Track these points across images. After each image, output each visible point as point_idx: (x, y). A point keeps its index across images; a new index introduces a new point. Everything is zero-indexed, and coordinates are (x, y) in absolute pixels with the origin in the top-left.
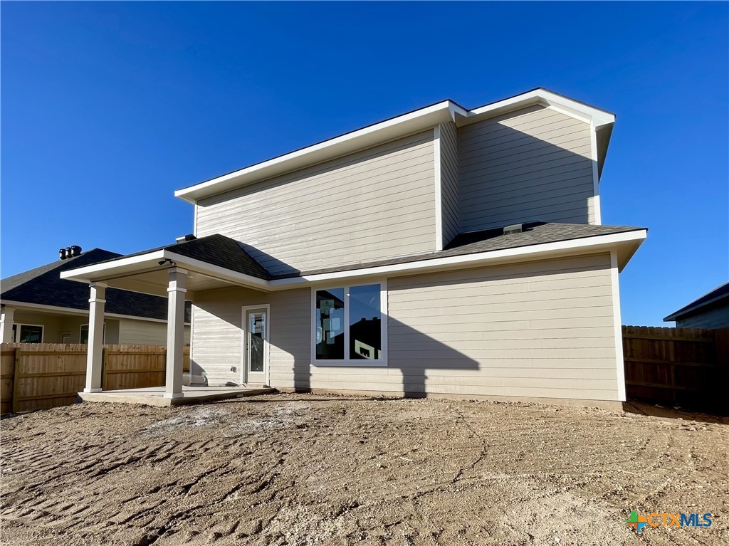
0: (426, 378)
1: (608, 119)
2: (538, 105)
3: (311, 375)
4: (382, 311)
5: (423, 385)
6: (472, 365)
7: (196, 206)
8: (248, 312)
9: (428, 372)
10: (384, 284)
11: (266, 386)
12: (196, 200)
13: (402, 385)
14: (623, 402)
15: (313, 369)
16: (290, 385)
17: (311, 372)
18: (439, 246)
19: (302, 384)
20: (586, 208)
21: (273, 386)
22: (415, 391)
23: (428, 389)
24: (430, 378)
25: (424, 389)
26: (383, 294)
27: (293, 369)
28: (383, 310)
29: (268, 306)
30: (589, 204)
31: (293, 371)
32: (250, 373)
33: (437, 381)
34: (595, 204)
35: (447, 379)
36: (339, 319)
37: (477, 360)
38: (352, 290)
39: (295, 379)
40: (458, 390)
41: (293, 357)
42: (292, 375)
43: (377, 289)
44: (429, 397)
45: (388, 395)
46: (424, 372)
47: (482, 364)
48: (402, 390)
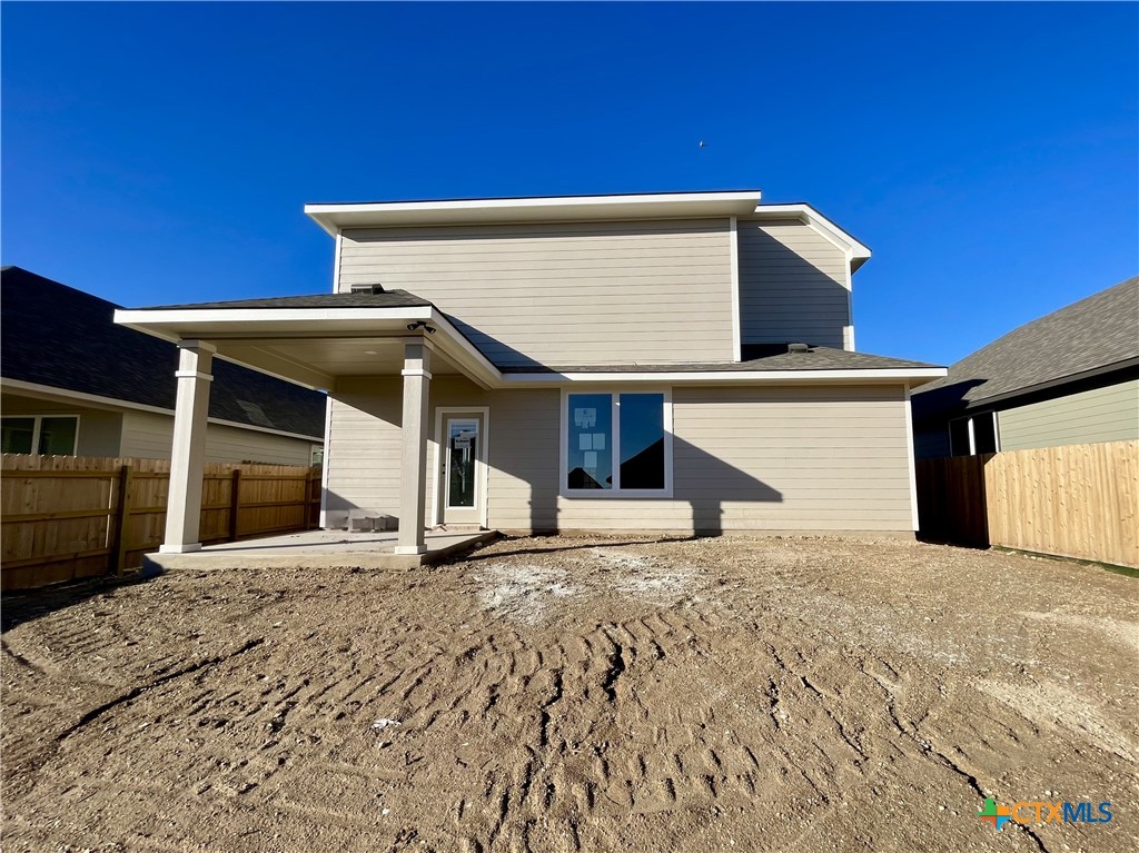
0: (722, 511)
1: (865, 253)
2: (798, 220)
3: (559, 510)
4: (665, 428)
5: (719, 520)
6: (774, 496)
7: (339, 237)
8: (445, 417)
9: (724, 505)
10: (667, 394)
11: (482, 529)
12: (339, 226)
13: (691, 522)
14: (916, 532)
15: (562, 502)
16: (525, 525)
17: (560, 506)
18: (737, 356)
19: (545, 524)
20: (842, 336)
21: (493, 527)
22: (707, 527)
23: (724, 525)
24: (726, 511)
25: (719, 525)
26: (667, 407)
27: (530, 503)
28: (667, 427)
29: (485, 410)
30: (845, 333)
31: (529, 506)
32: (448, 509)
33: (734, 514)
34: (849, 333)
35: (747, 513)
36: (603, 435)
37: (780, 491)
38: (623, 398)
39: (533, 517)
40: (759, 525)
41: (528, 485)
42: (528, 512)
43: (659, 400)
44: (725, 534)
45: (673, 534)
46: (719, 505)
47: (786, 494)
48: (691, 527)
